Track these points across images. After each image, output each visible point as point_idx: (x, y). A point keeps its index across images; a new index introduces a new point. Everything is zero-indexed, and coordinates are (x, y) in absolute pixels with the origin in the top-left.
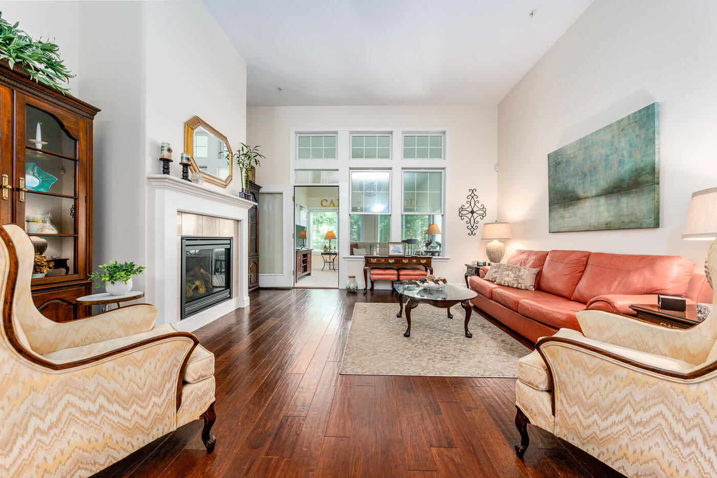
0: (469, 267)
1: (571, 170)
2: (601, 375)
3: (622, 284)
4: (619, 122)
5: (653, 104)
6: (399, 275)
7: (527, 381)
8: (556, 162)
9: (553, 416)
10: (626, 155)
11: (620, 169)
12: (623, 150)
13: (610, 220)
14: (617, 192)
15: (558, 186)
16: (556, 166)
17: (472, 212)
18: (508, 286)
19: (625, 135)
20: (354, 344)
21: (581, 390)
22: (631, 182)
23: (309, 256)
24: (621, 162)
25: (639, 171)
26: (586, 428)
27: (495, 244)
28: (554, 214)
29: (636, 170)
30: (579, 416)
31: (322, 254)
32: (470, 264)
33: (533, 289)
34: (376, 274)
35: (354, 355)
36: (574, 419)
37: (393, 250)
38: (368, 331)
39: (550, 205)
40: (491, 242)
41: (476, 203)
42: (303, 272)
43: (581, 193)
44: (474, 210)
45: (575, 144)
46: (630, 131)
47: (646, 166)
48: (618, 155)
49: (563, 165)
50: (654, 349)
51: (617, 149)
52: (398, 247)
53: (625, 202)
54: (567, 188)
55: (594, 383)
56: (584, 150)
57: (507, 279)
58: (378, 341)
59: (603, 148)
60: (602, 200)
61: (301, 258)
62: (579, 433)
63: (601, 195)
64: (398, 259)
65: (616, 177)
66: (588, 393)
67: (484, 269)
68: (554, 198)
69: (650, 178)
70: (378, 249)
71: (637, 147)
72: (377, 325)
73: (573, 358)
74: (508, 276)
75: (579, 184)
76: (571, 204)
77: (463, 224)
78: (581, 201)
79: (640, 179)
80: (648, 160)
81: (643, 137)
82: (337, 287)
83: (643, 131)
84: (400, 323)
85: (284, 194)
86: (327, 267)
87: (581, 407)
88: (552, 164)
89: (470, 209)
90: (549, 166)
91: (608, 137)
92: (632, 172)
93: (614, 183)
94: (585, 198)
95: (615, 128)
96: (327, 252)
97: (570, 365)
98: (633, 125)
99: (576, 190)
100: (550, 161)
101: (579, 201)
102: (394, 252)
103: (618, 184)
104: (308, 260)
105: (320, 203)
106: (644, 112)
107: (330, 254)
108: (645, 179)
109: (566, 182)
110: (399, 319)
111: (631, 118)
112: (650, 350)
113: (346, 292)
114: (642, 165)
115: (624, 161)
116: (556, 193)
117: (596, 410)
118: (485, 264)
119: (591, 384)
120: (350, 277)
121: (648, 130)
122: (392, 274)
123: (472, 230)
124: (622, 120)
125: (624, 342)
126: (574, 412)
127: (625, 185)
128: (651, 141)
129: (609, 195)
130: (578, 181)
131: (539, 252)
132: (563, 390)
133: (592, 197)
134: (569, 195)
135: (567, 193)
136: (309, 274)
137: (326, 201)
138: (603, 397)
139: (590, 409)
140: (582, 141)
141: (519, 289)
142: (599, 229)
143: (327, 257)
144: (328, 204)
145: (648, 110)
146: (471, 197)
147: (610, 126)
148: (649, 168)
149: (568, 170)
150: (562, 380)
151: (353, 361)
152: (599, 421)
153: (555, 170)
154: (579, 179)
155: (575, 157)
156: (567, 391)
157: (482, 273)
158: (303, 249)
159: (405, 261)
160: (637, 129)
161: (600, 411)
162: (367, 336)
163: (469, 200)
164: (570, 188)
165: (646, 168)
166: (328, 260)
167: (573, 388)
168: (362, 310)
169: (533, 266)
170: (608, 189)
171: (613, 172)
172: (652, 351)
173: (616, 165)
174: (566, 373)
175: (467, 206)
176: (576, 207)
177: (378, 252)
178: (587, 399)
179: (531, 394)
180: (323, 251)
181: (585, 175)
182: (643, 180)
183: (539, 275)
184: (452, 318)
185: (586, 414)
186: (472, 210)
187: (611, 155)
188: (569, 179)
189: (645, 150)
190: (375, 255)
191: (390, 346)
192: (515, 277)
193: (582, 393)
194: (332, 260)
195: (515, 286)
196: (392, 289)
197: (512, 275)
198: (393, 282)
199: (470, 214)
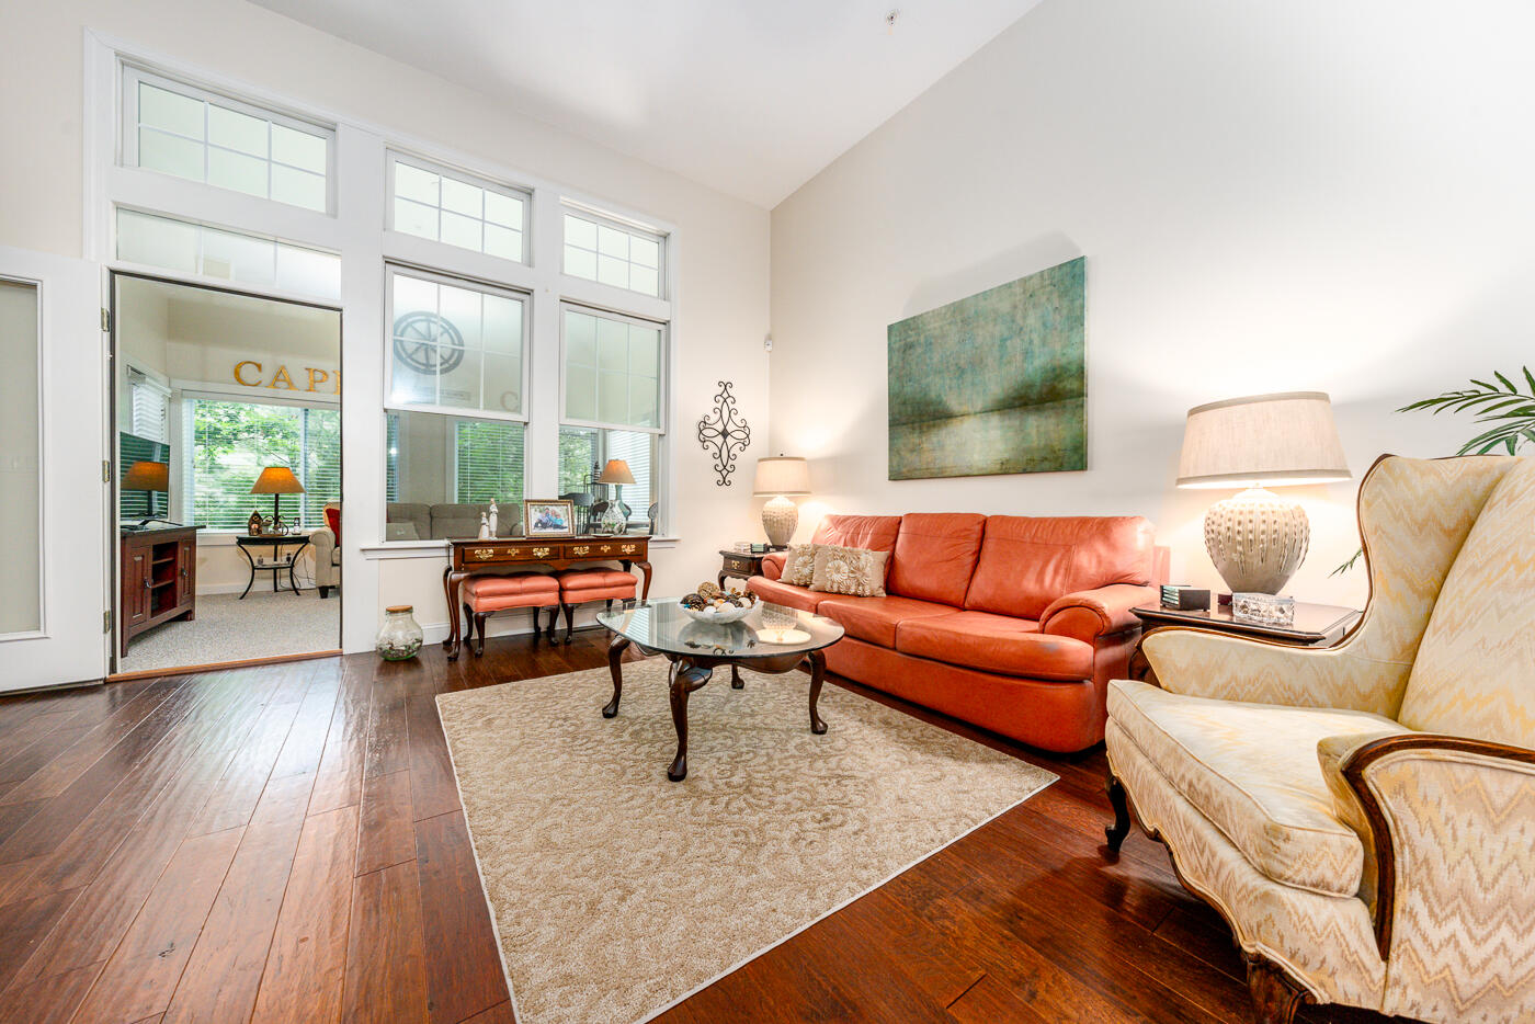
0: (728, 557)
1: (935, 360)
2: (1524, 818)
3: (1062, 571)
4: (1024, 281)
5: (1083, 258)
6: (562, 590)
7: (1308, 881)
8: (905, 340)
9: (1383, 964)
10: (1037, 341)
11: (1026, 365)
12: (1031, 331)
13: (1006, 456)
14: (1020, 406)
15: (908, 389)
16: (904, 351)
17: (725, 434)
18: (839, 593)
19: (1035, 306)
20: (518, 876)
21: (1472, 870)
22: (1045, 390)
23: (182, 551)
24: (1027, 354)
25: (1058, 371)
26: (1477, 970)
27: (779, 505)
28: (900, 443)
29: (1054, 370)
30: (1462, 943)
31: (241, 541)
32: (731, 549)
33: (885, 595)
34: (488, 594)
35: (547, 932)
36: (1449, 955)
37: (540, 521)
38: (540, 796)
39: (890, 426)
40: (771, 499)
41: (732, 414)
42: (154, 613)
43: (953, 403)
44: (729, 429)
45: (943, 311)
46: (1044, 299)
47: (1069, 363)
48: (1023, 340)
49: (919, 350)
50: (1303, 695)
51: (1021, 329)
52: (554, 513)
53: (1035, 423)
54: (925, 395)
55: (1506, 844)
56: (960, 324)
57: (837, 577)
58: (601, 828)
59: (995, 325)
60: (995, 420)
61: (145, 559)
62: (1456, 988)
63: (992, 411)
64: (561, 546)
65: (1020, 378)
66: (1489, 872)
67: (775, 557)
68: (900, 413)
69: (1075, 385)
70: (494, 518)
71: (1056, 329)
72: (557, 763)
73: (1456, 788)
74: (838, 570)
75: (950, 388)
76: (934, 426)
77: (706, 458)
78: (954, 420)
79: (1060, 386)
80: (1072, 353)
81: (1065, 312)
82: (337, 648)
83: (1066, 303)
84: (626, 737)
85: (47, 293)
86: (264, 584)
87: (1468, 916)
88: (897, 346)
89: (720, 427)
90: (890, 349)
91: (1005, 307)
92: (1047, 372)
93: (1015, 390)
94: (962, 415)
95: (1018, 290)
96: (260, 535)
97: (1448, 808)
98: (1048, 289)
99: (945, 399)
100: (893, 339)
101: (950, 421)
102: (544, 526)
103: (1023, 392)
104: (180, 565)
105: (232, 370)
106: (1068, 269)
107: (278, 541)
108: (1068, 386)
109: (924, 382)
110: (613, 722)
111: (1046, 276)
112: (1297, 699)
113: (378, 661)
114: (1064, 361)
115: (1032, 352)
116: (904, 403)
117: (1506, 915)
118: (767, 549)
119: (1499, 847)
120: (392, 612)
121: (1072, 301)
122: (541, 591)
123: (724, 472)
124: (1031, 277)
125: (1249, 691)
126: (1447, 936)
127: (1034, 394)
128: (1077, 320)
129: (1007, 411)
130: (948, 382)
131: (879, 518)
132: (1421, 884)
133: (976, 413)
134: (932, 408)
135: (928, 404)
136: (186, 616)
137: (259, 367)
138: (1526, 875)
139: (1491, 917)
140: (957, 308)
141: (859, 596)
142: (984, 472)
143: (263, 553)
144: (266, 376)
145: (1074, 267)
146: (722, 400)
147: (1009, 286)
148: (1074, 368)
149: (928, 361)
150: (1420, 858)
151: (563, 969)
152: (1511, 942)
153: (903, 359)
154: (951, 379)
155: (944, 336)
156: (1432, 882)
157: (768, 568)
158: (153, 525)
159: (579, 551)
160: (1055, 297)
161: (1514, 915)
162: (549, 821)
163: (719, 405)
164: (933, 395)
165: (1069, 367)
166: (269, 561)
167: (1451, 870)
168: (475, 717)
169: (875, 546)
170: (1004, 400)
171: (1013, 369)
172: (1301, 701)
173: (1019, 358)
174: (1434, 831)
175: (714, 417)
176: (944, 432)
177: (494, 529)
178: (1486, 890)
179: (1324, 917)
180: (244, 532)
181: (962, 371)
182: (1064, 387)
183: (891, 566)
184: (742, 687)
185: (1479, 933)
186: (725, 429)
187: (1011, 338)
188: (929, 379)
189: (1068, 337)
190: (485, 535)
191: (654, 835)
192: (853, 572)
193: (1474, 877)
194: (282, 560)
195: (852, 591)
196: (533, 631)
197: (845, 568)
198: (536, 611)
199: (720, 439)
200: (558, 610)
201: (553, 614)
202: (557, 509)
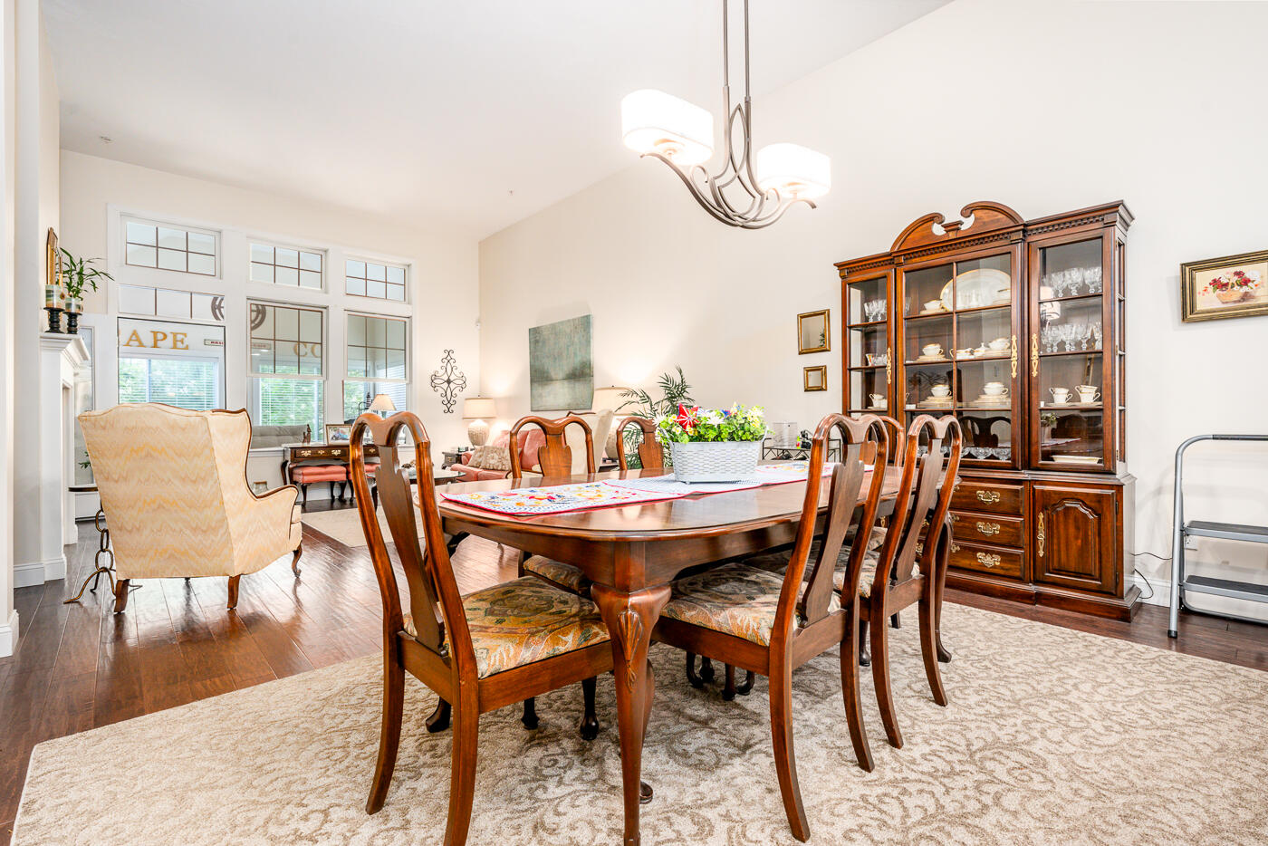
0: (447, 455)
1: (546, 351)
4: (574, 320)
5: (590, 315)
8: (536, 337)
10: (578, 349)
11: (576, 359)
12: (576, 344)
13: (569, 401)
14: (574, 379)
15: (537, 364)
16: (535, 343)
17: (449, 382)
18: (493, 469)
19: (577, 333)
22: (580, 371)
24: (575, 354)
27: (478, 425)
28: (534, 392)
32: (449, 451)
37: (334, 436)
39: (530, 382)
40: (473, 421)
41: (454, 369)
43: (552, 373)
44: (451, 379)
45: (548, 327)
46: (579, 330)
47: (587, 361)
48: (573, 348)
49: (540, 344)
51: (573, 342)
52: (342, 432)
53: (578, 387)
54: (543, 368)
57: (492, 462)
59: (565, 338)
60: (566, 382)
63: (566, 379)
65: (573, 366)
67: (467, 454)
68: (534, 374)
69: (588, 371)
71: (583, 345)
75: (551, 366)
76: (546, 384)
77: (436, 396)
78: (553, 382)
79: (584, 371)
81: (585, 339)
88: (532, 340)
89: (445, 378)
90: (530, 341)
91: (568, 331)
92: (580, 363)
93: (572, 370)
94: (555, 380)
95: (572, 324)
98: (580, 325)
99: (549, 370)
100: (531, 336)
101: (551, 382)
102: (337, 439)
103: (574, 371)
108: (586, 371)
109: (543, 362)
111: (579, 319)
116: (535, 371)
118: (467, 449)
120: (257, 484)
122: (337, 473)
123: (449, 405)
124: (576, 319)
127: (577, 373)
128: (589, 342)
129: (570, 380)
130: (550, 362)
133: (559, 379)
134: (544, 374)
135: (543, 372)
140: (553, 326)
141: (503, 470)
145: (587, 319)
146: (446, 361)
147: (569, 321)
149: (543, 350)
153: (535, 347)
155: (549, 339)
157: (464, 460)
160: (582, 332)
163: (445, 365)
164: (545, 368)
165: (587, 363)
170: (569, 374)
171: (572, 360)
173: (573, 356)
175: (441, 372)
176: (550, 387)
181: (555, 358)
186: (449, 379)
187: (570, 346)
188: (544, 360)
189: (586, 349)
192: (501, 458)
195: (499, 468)
196: (330, 498)
197: (496, 456)
198: (332, 484)
199: (446, 384)
200: (345, 484)
201: (343, 486)
202: (344, 429)
